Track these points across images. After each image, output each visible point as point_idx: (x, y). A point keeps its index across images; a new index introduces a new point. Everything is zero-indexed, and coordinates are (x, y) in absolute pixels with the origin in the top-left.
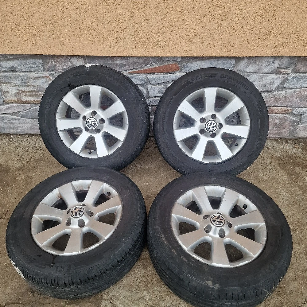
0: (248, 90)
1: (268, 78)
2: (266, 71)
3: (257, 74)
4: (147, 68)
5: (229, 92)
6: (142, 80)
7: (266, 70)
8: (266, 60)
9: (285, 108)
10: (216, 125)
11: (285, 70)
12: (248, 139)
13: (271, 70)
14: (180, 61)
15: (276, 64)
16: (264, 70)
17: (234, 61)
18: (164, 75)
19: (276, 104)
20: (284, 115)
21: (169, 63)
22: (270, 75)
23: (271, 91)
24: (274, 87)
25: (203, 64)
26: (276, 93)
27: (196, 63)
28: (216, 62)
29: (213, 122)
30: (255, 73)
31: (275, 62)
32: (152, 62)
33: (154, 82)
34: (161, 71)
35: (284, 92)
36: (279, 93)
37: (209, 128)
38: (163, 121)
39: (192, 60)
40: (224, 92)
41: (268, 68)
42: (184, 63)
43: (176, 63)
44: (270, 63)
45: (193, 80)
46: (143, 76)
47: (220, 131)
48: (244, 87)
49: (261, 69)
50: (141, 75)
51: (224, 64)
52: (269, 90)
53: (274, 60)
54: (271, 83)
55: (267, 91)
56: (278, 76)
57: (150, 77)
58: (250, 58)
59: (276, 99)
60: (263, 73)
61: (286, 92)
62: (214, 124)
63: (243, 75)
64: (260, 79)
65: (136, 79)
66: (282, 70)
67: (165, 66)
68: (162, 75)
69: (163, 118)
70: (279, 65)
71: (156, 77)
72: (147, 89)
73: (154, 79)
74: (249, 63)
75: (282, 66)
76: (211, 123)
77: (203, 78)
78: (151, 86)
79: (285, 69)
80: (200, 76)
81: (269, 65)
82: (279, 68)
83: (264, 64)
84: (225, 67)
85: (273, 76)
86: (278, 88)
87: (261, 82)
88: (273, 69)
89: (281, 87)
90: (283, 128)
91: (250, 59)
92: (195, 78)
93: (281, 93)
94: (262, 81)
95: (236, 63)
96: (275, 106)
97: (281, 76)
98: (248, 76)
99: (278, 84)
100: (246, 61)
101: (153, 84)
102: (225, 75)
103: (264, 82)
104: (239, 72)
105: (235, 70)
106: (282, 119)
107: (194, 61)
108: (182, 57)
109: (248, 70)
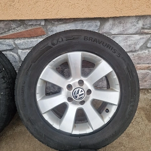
0: (115, 52)
1: (132, 39)
2: (131, 33)
3: (122, 35)
4: (11, 32)
5: (96, 56)
6: (9, 46)
7: (130, 31)
8: (130, 20)
9: (147, 65)
10: (83, 92)
11: (149, 31)
12: (119, 106)
13: (135, 31)
14: (44, 24)
15: (140, 24)
16: (129, 31)
17: (98, 23)
18: (31, 40)
19: (140, 62)
20: (146, 71)
21: (33, 28)
22: (134, 36)
23: (135, 51)
24: (138, 47)
25: (69, 27)
26: (140, 52)
27: (61, 26)
28: (81, 25)
29: (80, 90)
30: (120, 34)
31: (140, 22)
32: (15, 26)
33: (22, 47)
34: (27, 36)
35: (147, 51)
36: (142, 52)
37: (76, 97)
38: (23, 93)
39: (56, 23)
40: (90, 55)
41: (133, 29)
42: (49, 27)
43: (41, 26)
44: (135, 23)
45: (53, 44)
46: (10, 41)
47: (89, 98)
48: (111, 50)
49: (126, 30)
50: (7, 41)
51: (89, 26)
52: (134, 50)
53: (138, 21)
54: (135, 44)
55: (131, 51)
56: (142, 36)
57: (18, 42)
58: (114, 18)
59: (140, 58)
60: (127, 34)
61: (149, 51)
62: (82, 91)
63: (109, 36)
64: (125, 40)
65: (3, 44)
66: (146, 31)
67: (30, 30)
68: (29, 40)
69: (22, 89)
70: (143, 25)
71: (23, 42)
72: (17, 54)
73: (22, 44)
74: (114, 25)
75: (146, 27)
76: (79, 90)
77: (65, 41)
78: (21, 50)
79: (149, 29)
80: (60, 40)
81: (133, 26)
82: (143, 28)
83: (129, 25)
84: (91, 29)
85: (137, 37)
86: (141, 48)
87: (126, 44)
88: (137, 29)
89: (145, 47)
90: (145, 81)
91: (114, 20)
92: (55, 42)
93: (145, 53)
94: (127, 42)
95: (101, 25)
96: (138, 64)
97: (145, 36)
98: (114, 37)
99: (141, 44)
100: (111, 22)
101: (22, 49)
102: (90, 38)
103: (129, 43)
104: (105, 34)
105: (100, 32)
106: (144, 74)
107: (58, 25)
108: (46, 20)
109: (113, 32)
